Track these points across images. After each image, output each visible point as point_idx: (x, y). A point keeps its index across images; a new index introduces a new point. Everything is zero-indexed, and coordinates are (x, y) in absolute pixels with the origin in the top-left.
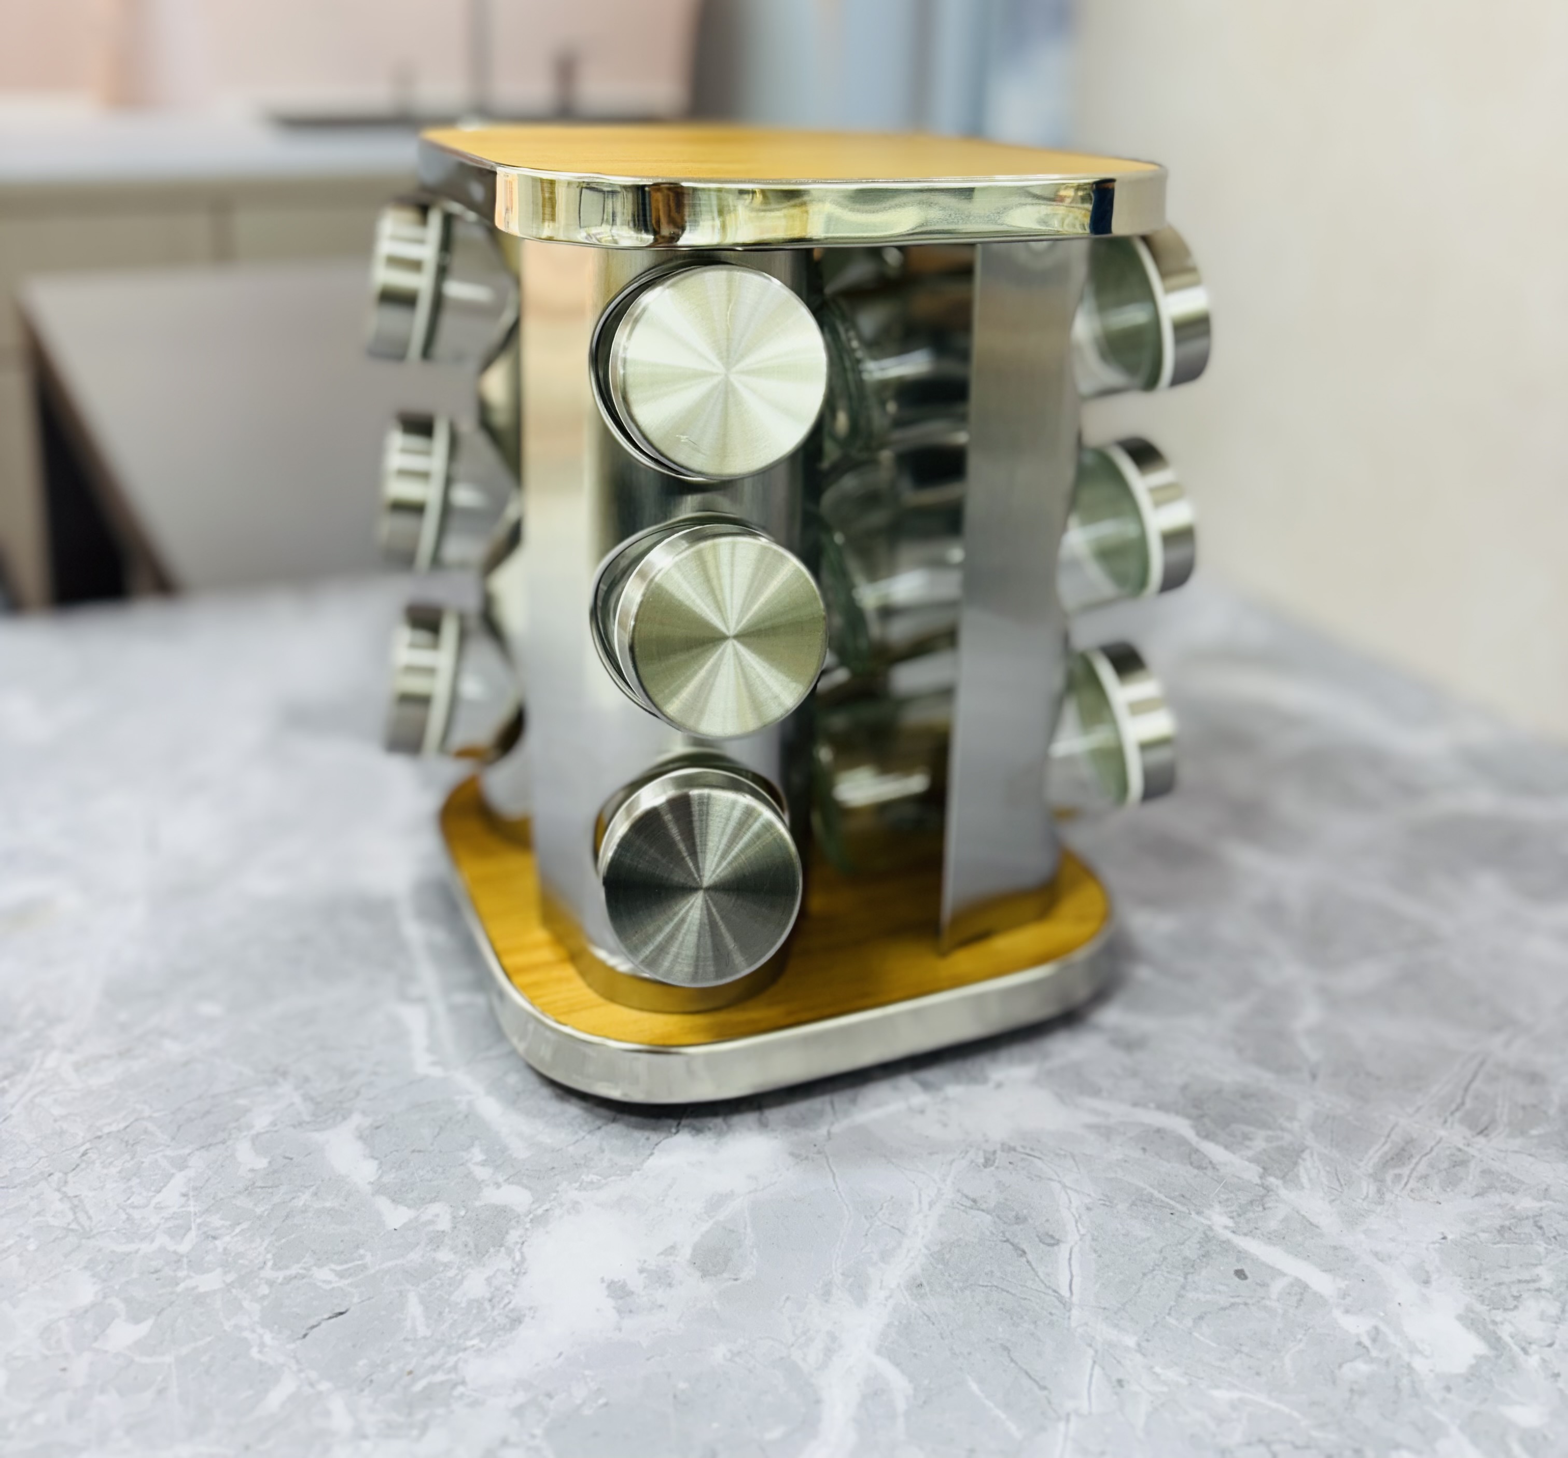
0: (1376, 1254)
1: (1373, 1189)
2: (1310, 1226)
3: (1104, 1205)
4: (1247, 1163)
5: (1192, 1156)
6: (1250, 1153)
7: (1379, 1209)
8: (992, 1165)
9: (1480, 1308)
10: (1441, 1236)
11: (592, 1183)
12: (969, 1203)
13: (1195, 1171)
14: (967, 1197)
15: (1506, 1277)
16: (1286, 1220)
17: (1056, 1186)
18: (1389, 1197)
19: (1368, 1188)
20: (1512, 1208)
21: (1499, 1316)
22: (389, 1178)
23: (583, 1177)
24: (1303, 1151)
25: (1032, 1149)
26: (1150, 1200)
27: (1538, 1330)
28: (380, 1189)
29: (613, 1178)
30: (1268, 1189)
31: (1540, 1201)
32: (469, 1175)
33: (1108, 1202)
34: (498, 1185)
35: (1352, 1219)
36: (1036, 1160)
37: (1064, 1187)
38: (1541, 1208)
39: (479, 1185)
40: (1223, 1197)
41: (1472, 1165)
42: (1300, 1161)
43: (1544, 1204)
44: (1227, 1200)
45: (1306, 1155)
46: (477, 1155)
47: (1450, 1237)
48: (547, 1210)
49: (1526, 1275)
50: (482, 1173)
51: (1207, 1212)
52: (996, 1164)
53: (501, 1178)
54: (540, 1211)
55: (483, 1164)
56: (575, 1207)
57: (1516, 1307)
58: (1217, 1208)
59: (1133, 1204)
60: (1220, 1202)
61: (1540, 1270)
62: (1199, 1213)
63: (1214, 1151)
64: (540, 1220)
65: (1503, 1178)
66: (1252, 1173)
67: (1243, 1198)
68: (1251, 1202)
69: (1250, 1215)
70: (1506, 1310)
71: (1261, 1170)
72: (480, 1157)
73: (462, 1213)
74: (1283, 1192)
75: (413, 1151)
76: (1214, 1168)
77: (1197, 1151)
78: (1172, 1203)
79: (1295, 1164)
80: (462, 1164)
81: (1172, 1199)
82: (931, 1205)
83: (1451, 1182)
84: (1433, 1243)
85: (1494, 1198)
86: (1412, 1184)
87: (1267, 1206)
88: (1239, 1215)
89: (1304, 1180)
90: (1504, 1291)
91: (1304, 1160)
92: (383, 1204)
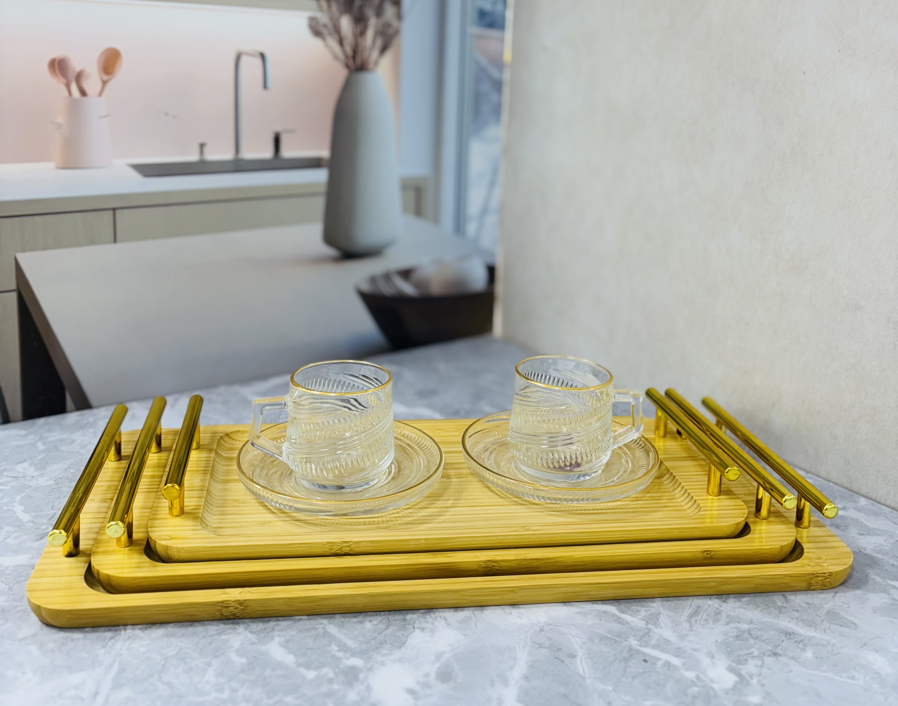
0: (693, 649)
1: (688, 625)
2: (667, 641)
3: (590, 641)
4: (640, 621)
5: (619, 621)
6: (640, 617)
7: (691, 633)
8: (543, 631)
9: (734, 665)
10: (715, 641)
11: (386, 654)
12: (538, 646)
13: (621, 626)
14: (537, 644)
15: (741, 653)
16: (658, 640)
17: (570, 637)
18: (694, 628)
19: (686, 625)
20: (740, 628)
21: (740, 667)
22: (301, 660)
23: (382, 652)
24: (660, 614)
25: (557, 623)
26: (607, 638)
27: (754, 671)
28: (299, 665)
29: (394, 651)
30: (650, 630)
31: (749, 625)
32: (334, 656)
33: (591, 640)
34: (348, 658)
35: (682, 637)
36: (560, 627)
37: (573, 636)
38: (750, 627)
39: (339, 659)
40: (633, 634)
41: (723, 613)
42: (659, 618)
43: (751, 626)
44: (635, 635)
45: (661, 615)
46: (334, 648)
47: (719, 641)
48: (372, 666)
49: (748, 652)
50: (340, 654)
51: (628, 640)
52: (545, 631)
53: (348, 655)
54: (369, 666)
55: (339, 651)
56: (383, 664)
57: (746, 664)
58: (632, 638)
59: (600, 640)
60: (633, 636)
61: (753, 650)
62: (626, 641)
63: (627, 617)
64: (370, 669)
65: (735, 617)
66: (642, 624)
67: (641, 634)
68: (644, 635)
69: (644, 639)
70: (743, 664)
71: (645, 623)
72: (336, 648)
73: (337, 670)
74: (655, 630)
75: (307, 649)
76: (628, 623)
77: (620, 618)
78: (615, 638)
79: (658, 619)
80: (330, 652)
81: (614, 636)
82: (524, 648)
83: (716, 621)
84: (713, 643)
85: (733, 625)
86: (702, 622)
87: (651, 635)
88: (641, 640)
89: (662, 625)
90: (741, 658)
91: (661, 617)
92: (302, 670)
